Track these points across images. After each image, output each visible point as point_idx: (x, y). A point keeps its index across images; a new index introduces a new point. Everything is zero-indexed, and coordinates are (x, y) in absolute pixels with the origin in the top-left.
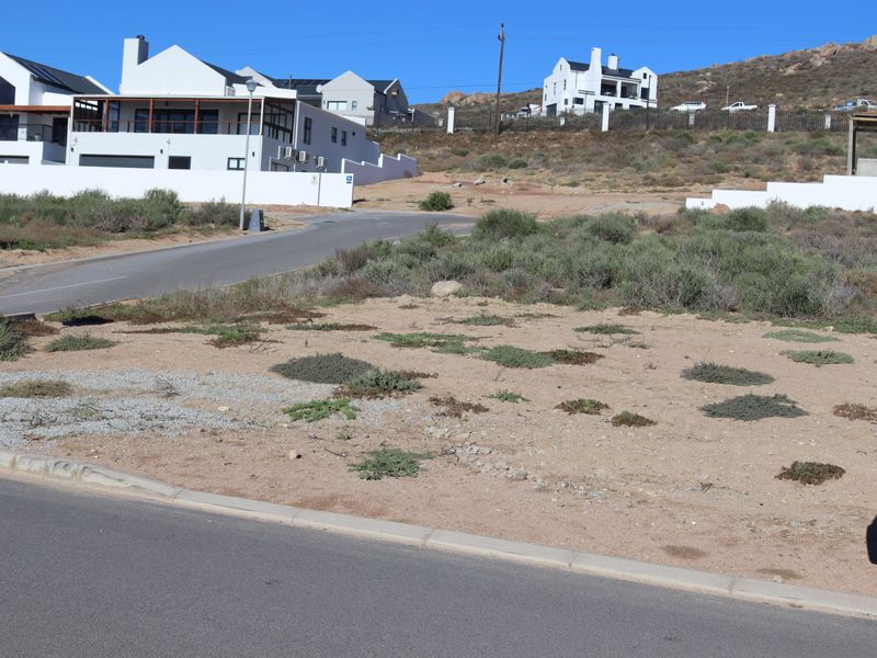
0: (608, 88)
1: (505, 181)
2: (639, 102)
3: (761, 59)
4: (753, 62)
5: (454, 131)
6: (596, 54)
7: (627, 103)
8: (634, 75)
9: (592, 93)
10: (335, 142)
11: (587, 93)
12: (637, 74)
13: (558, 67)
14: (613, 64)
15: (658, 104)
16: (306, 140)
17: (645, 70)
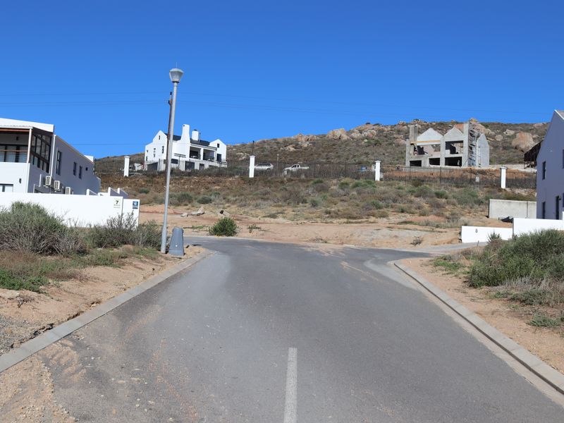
0: (194, 153)
1: (222, 212)
2: (215, 164)
3: (264, 142)
4: (260, 143)
5: (130, 175)
6: (186, 128)
7: (207, 164)
8: (211, 145)
9: (184, 156)
10: (75, 174)
11: (180, 156)
12: (213, 144)
13: (157, 137)
14: (196, 136)
15: (228, 164)
16: (58, 172)
17: (218, 141)
